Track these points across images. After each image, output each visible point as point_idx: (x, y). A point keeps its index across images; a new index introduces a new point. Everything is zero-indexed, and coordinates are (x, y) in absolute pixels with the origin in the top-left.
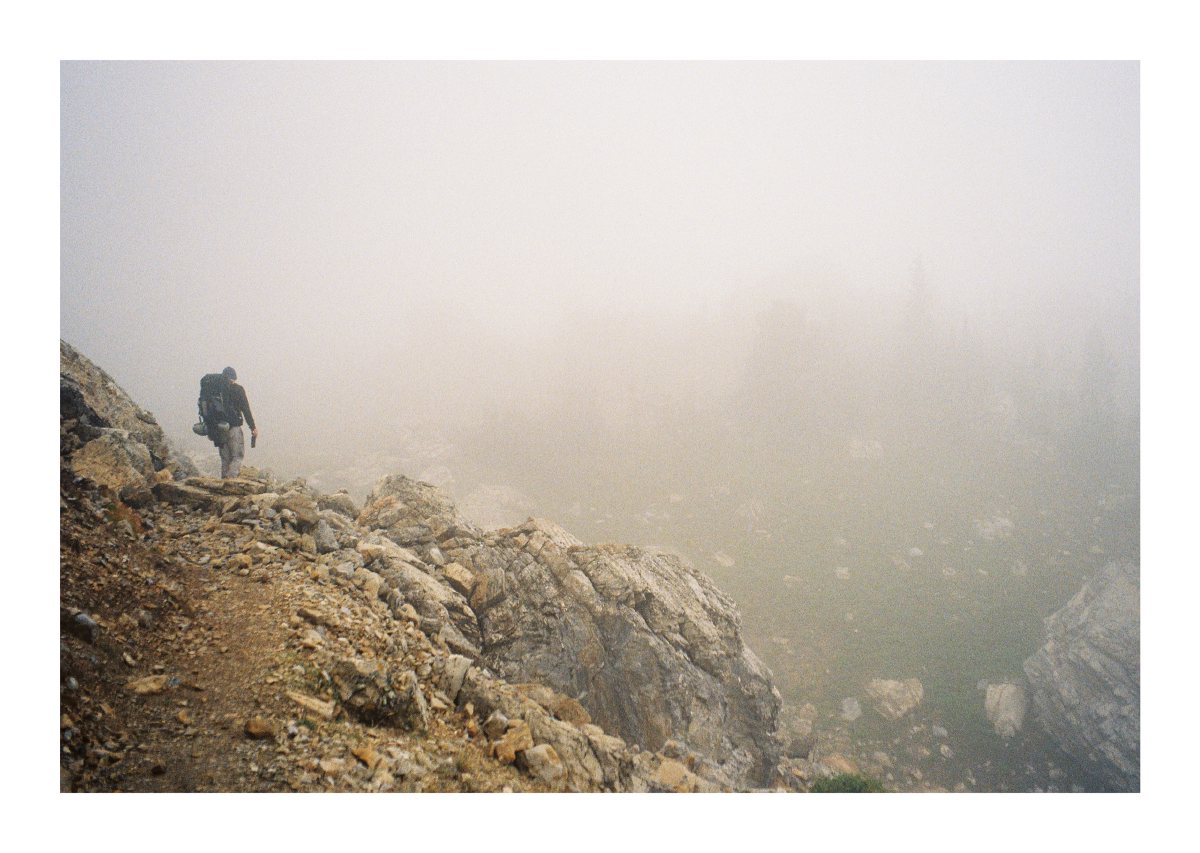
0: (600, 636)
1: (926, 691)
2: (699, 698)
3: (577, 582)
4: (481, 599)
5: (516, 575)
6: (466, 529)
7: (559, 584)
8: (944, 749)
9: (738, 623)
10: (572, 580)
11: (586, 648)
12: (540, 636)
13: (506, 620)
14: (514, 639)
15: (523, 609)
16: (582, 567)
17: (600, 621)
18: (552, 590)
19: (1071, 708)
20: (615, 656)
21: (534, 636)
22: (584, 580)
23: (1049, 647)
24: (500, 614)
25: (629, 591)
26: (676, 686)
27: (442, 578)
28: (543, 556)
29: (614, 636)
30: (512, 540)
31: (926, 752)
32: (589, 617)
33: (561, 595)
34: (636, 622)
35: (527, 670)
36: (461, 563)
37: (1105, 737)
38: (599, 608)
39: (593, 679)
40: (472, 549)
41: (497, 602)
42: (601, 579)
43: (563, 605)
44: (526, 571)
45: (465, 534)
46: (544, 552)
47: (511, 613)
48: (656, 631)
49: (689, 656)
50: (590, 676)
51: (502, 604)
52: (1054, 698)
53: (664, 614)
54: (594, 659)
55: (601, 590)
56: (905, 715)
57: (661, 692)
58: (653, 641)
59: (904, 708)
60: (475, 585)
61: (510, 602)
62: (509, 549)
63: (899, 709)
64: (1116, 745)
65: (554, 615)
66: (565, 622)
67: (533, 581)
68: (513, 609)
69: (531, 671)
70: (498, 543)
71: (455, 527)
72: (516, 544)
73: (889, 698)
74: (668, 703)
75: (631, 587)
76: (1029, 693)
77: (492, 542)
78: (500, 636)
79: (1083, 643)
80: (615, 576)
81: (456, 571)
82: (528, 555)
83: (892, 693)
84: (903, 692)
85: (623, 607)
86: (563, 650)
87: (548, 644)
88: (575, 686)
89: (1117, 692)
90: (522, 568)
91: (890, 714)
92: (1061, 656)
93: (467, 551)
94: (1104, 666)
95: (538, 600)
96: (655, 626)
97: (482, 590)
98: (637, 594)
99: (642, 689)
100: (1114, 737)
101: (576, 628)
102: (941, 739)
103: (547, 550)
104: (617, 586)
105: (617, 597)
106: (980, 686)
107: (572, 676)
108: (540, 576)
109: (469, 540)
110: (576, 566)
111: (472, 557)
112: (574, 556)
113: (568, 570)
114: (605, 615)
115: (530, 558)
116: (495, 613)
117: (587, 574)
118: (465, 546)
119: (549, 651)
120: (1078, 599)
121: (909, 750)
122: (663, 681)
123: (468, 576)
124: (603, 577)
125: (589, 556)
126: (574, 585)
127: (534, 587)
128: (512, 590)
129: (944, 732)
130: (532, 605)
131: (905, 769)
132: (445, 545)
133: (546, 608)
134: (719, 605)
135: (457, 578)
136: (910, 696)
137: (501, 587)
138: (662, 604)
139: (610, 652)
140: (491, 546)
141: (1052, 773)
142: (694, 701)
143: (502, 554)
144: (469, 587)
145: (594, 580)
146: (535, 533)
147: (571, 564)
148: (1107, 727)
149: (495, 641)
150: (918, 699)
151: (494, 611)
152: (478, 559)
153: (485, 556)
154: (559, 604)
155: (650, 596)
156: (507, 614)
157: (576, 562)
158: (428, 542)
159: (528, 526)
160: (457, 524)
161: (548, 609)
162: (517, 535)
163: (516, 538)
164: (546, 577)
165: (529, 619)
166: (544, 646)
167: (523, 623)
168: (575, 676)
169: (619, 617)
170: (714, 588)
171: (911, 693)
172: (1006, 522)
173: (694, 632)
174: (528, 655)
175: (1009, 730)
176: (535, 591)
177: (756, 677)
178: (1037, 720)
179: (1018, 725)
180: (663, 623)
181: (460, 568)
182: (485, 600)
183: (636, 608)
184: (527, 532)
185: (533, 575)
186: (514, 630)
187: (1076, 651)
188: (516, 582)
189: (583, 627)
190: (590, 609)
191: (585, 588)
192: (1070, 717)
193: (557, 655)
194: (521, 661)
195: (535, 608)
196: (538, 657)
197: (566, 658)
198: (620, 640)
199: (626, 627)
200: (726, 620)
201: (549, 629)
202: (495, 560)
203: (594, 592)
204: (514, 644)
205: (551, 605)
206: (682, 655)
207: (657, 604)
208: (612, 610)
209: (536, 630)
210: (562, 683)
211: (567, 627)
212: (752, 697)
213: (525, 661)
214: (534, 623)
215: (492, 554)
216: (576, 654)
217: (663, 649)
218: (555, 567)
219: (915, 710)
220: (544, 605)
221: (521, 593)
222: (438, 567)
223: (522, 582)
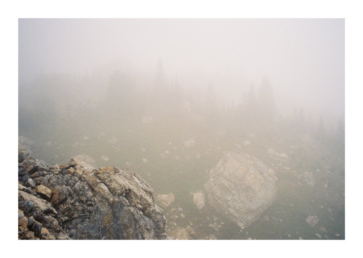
0: (111, 211)
1: (175, 197)
2: (147, 229)
3: (102, 189)
4: (55, 201)
5: (72, 187)
6: (42, 167)
7: (93, 190)
8: (182, 215)
9: (153, 193)
10: (100, 188)
11: (106, 217)
12: (86, 215)
13: (69, 210)
14: (73, 219)
15: (77, 204)
16: (103, 181)
17: (112, 205)
18: (90, 194)
19: (219, 198)
20: (117, 219)
21: (83, 216)
22: (105, 188)
23: (211, 179)
24: (65, 207)
25: (123, 189)
26: (140, 227)
27: (36, 193)
28: (84, 178)
29: (118, 210)
30: (66, 171)
31: (177, 217)
32: (107, 203)
33: (94, 196)
34: (126, 202)
35: (80, 232)
36: (44, 184)
37: (229, 206)
38: (111, 199)
39: (108, 230)
40: (48, 176)
41: (63, 201)
42: (112, 186)
43: (96, 200)
44: (76, 186)
45: (43, 170)
46: (84, 176)
47: (71, 206)
48: (132, 205)
49: (143, 212)
50: (107, 229)
51: (66, 202)
52: (214, 196)
53: (135, 197)
54: (109, 222)
55: (112, 191)
56: (169, 205)
57: (134, 231)
58: (132, 209)
59: (169, 203)
60: (52, 194)
61: (69, 201)
62: (66, 175)
63: (168, 204)
64: (233, 208)
65: (92, 205)
66: (97, 208)
67: (81, 190)
68: (72, 204)
69: (82, 232)
70: (60, 172)
71: (38, 166)
72: (69, 172)
73: (164, 201)
74: (137, 234)
75: (124, 188)
76: (206, 194)
77: (57, 172)
78: (66, 218)
79: (222, 178)
80: (118, 184)
81: (42, 189)
82: (76, 177)
83: (165, 199)
84: (168, 198)
85: (121, 197)
86: (96, 220)
87: (89, 218)
88: (101, 235)
89: (232, 192)
90: (74, 184)
91: (164, 206)
92: (215, 182)
93: (45, 178)
94: (229, 185)
95: (84, 199)
96: (132, 202)
97: (56, 197)
98: (126, 190)
99: (128, 230)
100: (232, 206)
101: (102, 209)
102: (181, 212)
103: (85, 174)
104: (119, 188)
105: (118, 193)
106: (191, 193)
107: (99, 231)
108: (83, 187)
109: (45, 172)
110: (100, 181)
111: (48, 180)
112: (98, 176)
113: (97, 183)
114: (114, 202)
115: (77, 179)
116: (63, 207)
117: (106, 185)
118: (44, 175)
119: (90, 222)
120: (219, 164)
121: (172, 217)
122: (135, 225)
123: (49, 191)
124: (114, 185)
125: (105, 176)
126: (101, 191)
127: (81, 193)
128: (70, 195)
129: (181, 209)
130: (81, 201)
131: (171, 223)
132: (33, 175)
133: (88, 203)
134: (146, 187)
135: (44, 193)
136: (170, 199)
137: (66, 195)
138: (135, 193)
139: (115, 217)
140: (57, 174)
141: (215, 219)
142: (146, 231)
143: (63, 178)
144: (49, 196)
145: (109, 187)
146: (77, 166)
147: (98, 181)
148: (230, 203)
149: (64, 220)
150: (173, 200)
151: (62, 206)
152: (51, 181)
153: (54, 180)
154: (94, 200)
155: (130, 190)
156: (69, 207)
157: (100, 179)
158: (24, 175)
159: (73, 163)
160: (38, 165)
161: (89, 202)
162: (69, 168)
163: (69, 170)
164: (87, 188)
165: (80, 208)
166: (87, 220)
167: (78, 211)
168: (101, 231)
169: (120, 201)
170: (142, 180)
171: (171, 198)
172: (193, 141)
173: (145, 202)
174: (80, 225)
175: (201, 207)
176: (82, 195)
177: (159, 213)
178: (209, 202)
179: (204, 205)
180: (136, 201)
181: (44, 187)
182: (58, 201)
183: (125, 197)
184: (73, 166)
185: (80, 187)
186: (73, 214)
187: (220, 181)
188: (72, 191)
189: (104, 209)
190: (107, 200)
191: (106, 191)
192: (219, 201)
193: (93, 223)
194: (77, 228)
195: (83, 203)
196: (85, 225)
197: (97, 224)
198: (120, 211)
199: (122, 205)
200: (150, 193)
201: (90, 212)
202: (60, 181)
203: (109, 192)
204: (73, 221)
205: (91, 201)
206: (141, 213)
207: (133, 193)
208: (116, 199)
209: (84, 213)
210: (95, 235)
211: (97, 210)
212: (158, 221)
213: (79, 228)
214: (83, 211)
215: (58, 178)
216: (101, 221)
217: (136, 212)
218: (90, 183)
219: (172, 203)
220: (87, 201)
221: (75, 195)
222: (33, 188)
223: (75, 191)
